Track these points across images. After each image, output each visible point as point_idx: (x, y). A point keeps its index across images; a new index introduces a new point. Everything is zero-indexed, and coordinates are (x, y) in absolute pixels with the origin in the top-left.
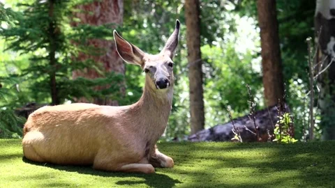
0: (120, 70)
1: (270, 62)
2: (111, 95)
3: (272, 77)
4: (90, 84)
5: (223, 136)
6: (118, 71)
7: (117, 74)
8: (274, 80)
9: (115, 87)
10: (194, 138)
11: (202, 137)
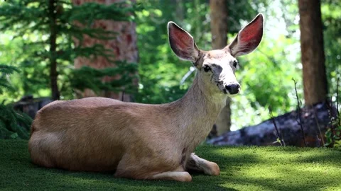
0: (132, 58)
1: (310, 51)
2: (123, 88)
3: (312, 69)
4: (99, 74)
5: (257, 139)
6: (129, 59)
7: (129, 62)
8: (315, 72)
9: (127, 78)
10: (221, 141)
11: (231, 140)
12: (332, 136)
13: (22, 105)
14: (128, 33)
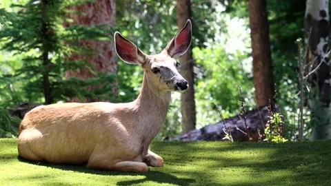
0: (112, 70)
1: (260, 63)
2: (104, 95)
3: (263, 78)
4: (83, 84)
5: (214, 136)
6: (110, 71)
7: (109, 74)
8: (264, 81)
9: (107, 87)
10: (186, 138)
11: (193, 137)
12: (270, 132)
13: (20, 111)
14: (108, 50)
